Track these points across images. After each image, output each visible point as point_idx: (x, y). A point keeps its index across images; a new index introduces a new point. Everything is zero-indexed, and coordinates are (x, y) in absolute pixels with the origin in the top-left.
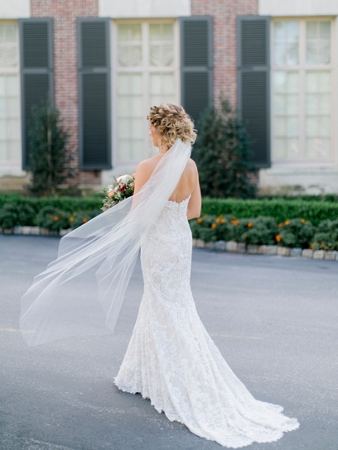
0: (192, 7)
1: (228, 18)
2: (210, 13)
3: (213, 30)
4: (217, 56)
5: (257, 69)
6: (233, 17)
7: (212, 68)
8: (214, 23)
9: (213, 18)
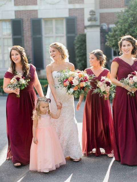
0: (16, 16)
1: (28, 19)
2: (22, 17)
3: (23, 24)
4: (25, 32)
5: (38, 36)
6: (29, 19)
7: (23, 36)
8: (23, 21)
9: (22, 19)
